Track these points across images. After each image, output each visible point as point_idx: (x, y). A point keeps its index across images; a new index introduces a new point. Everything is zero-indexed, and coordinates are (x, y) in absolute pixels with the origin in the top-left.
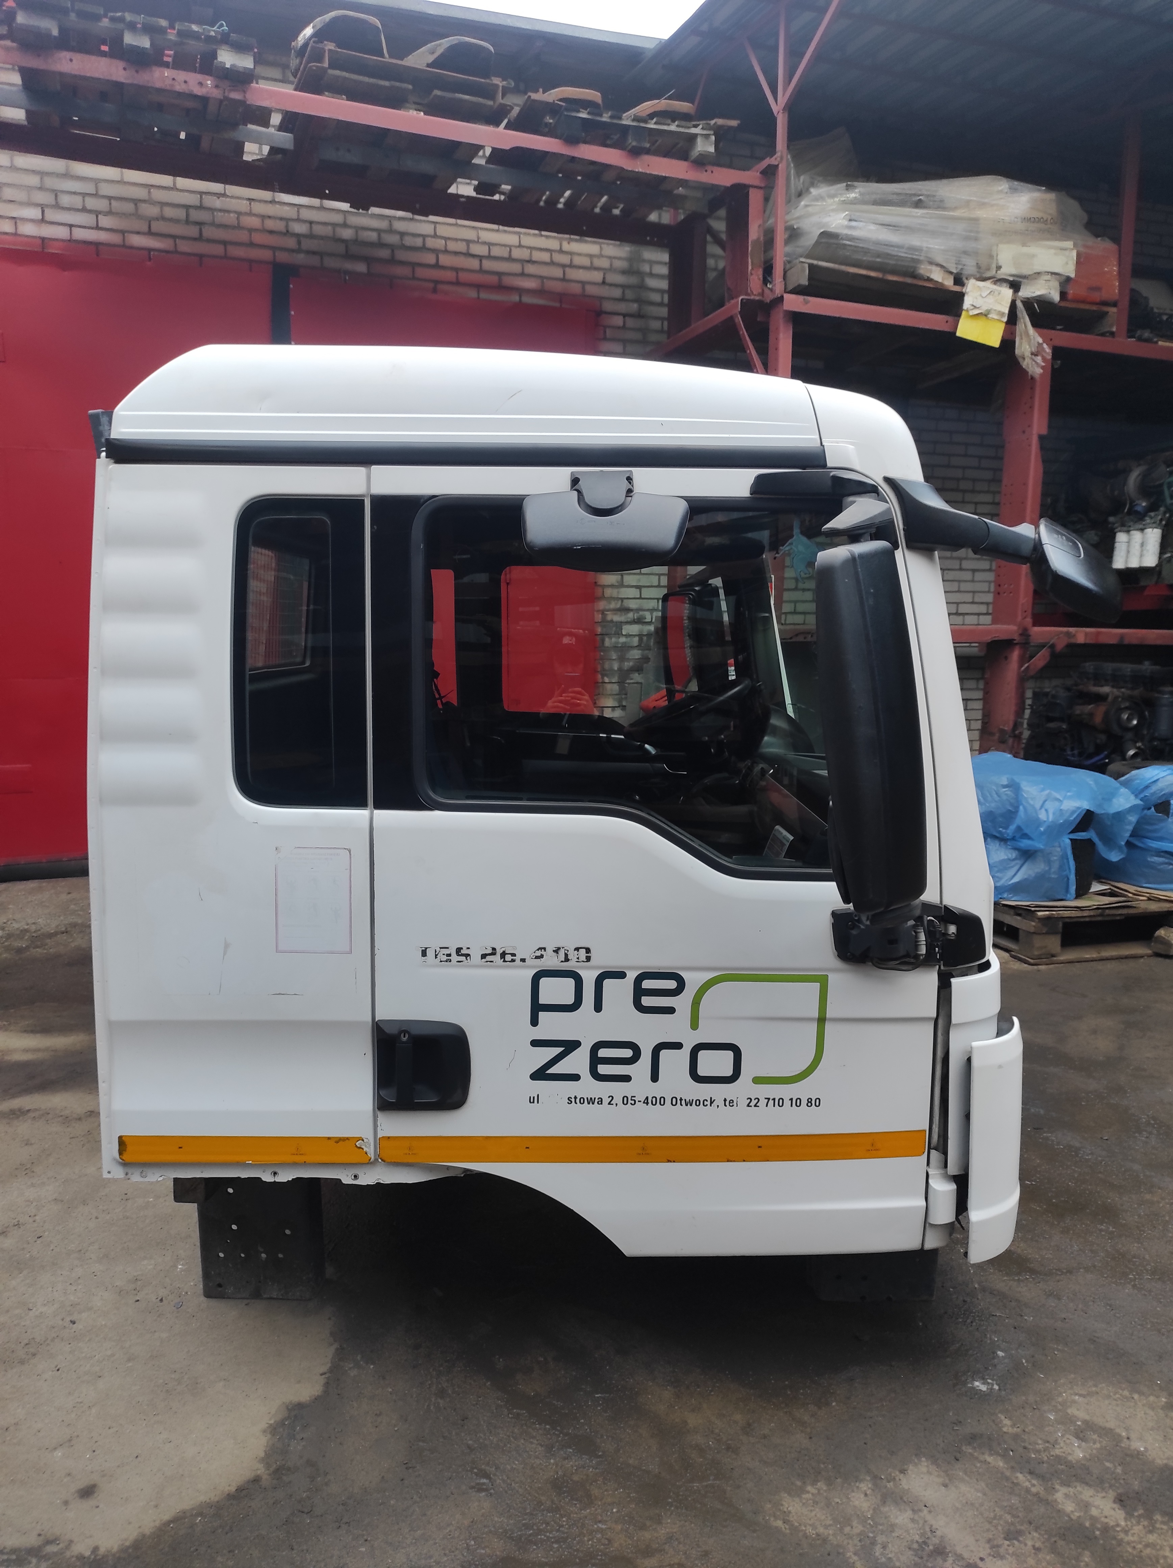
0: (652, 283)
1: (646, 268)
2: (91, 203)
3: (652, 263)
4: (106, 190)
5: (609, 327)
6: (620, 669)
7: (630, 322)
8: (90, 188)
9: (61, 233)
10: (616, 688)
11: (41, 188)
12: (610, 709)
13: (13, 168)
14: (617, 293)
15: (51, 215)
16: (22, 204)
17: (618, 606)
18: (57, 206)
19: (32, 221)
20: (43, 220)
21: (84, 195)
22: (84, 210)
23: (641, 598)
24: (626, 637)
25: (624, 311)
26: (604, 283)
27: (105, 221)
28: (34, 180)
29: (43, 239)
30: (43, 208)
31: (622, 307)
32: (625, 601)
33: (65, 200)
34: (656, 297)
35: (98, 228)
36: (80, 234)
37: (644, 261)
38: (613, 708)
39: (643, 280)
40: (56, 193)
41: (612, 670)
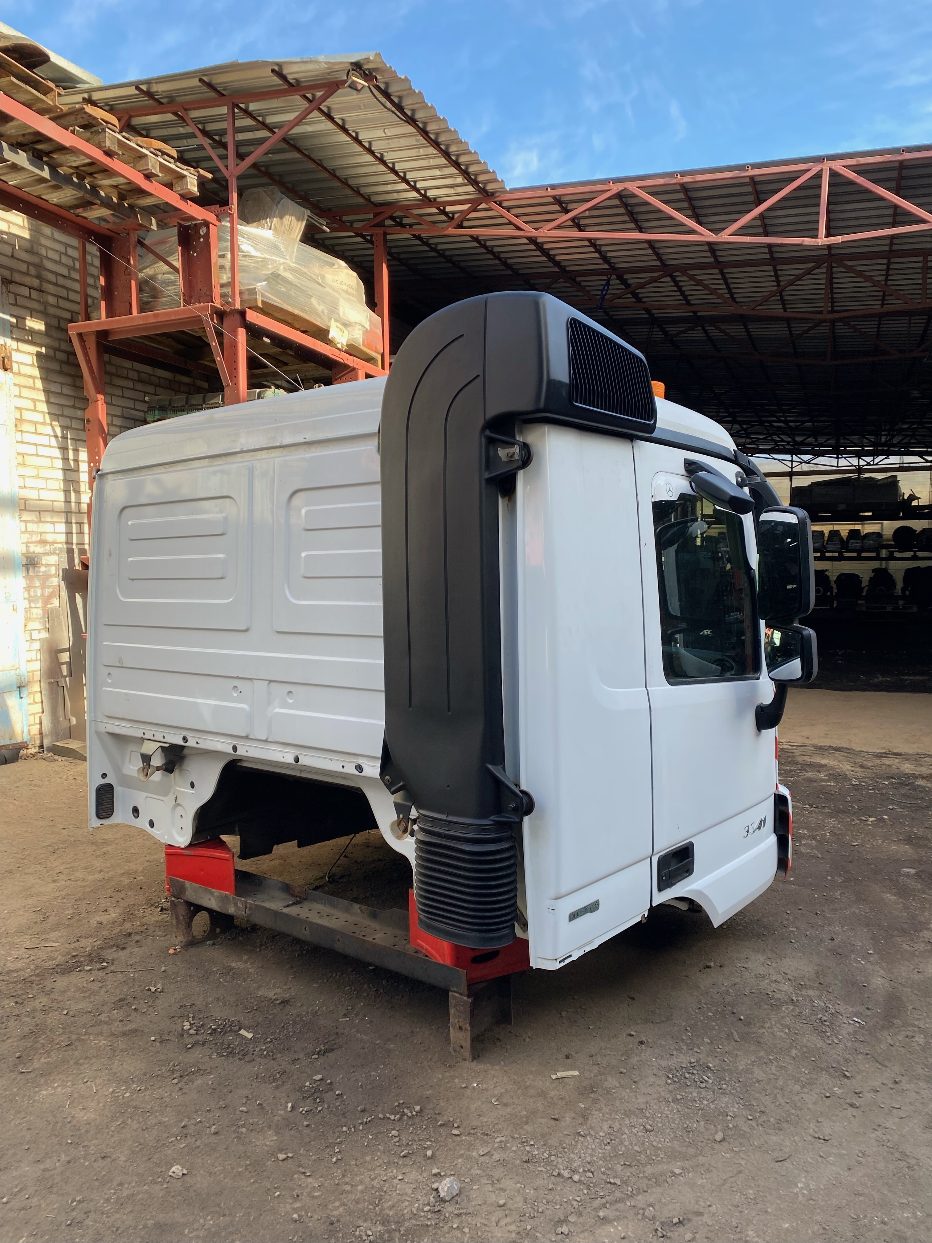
0: (49, 265)
1: (43, 252)
3: (47, 248)
5: (19, 295)
6: (42, 595)
7: (34, 294)
10: (40, 612)
12: (37, 631)
14: (23, 267)
17: (38, 538)
23: (55, 533)
24: (46, 567)
25: (29, 284)
26: (12, 256)
31: (28, 280)
32: (43, 535)
34: (52, 278)
37: (41, 245)
38: (39, 630)
39: (42, 261)
41: (36, 596)
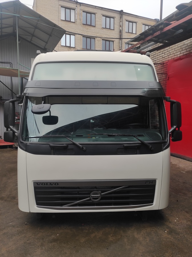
2: (187, 48)
4: (189, 45)
8: (186, 45)
9: (182, 54)
11: (181, 49)
13: (178, 47)
15: (181, 52)
16: (178, 52)
18: (182, 50)
19: (179, 54)
20: (180, 53)
21: (186, 47)
22: (186, 49)
27: (188, 50)
28: (180, 48)
29: (180, 56)
30: (180, 51)
33: (183, 49)
35: (187, 51)
36: (185, 53)
40: (182, 48)
